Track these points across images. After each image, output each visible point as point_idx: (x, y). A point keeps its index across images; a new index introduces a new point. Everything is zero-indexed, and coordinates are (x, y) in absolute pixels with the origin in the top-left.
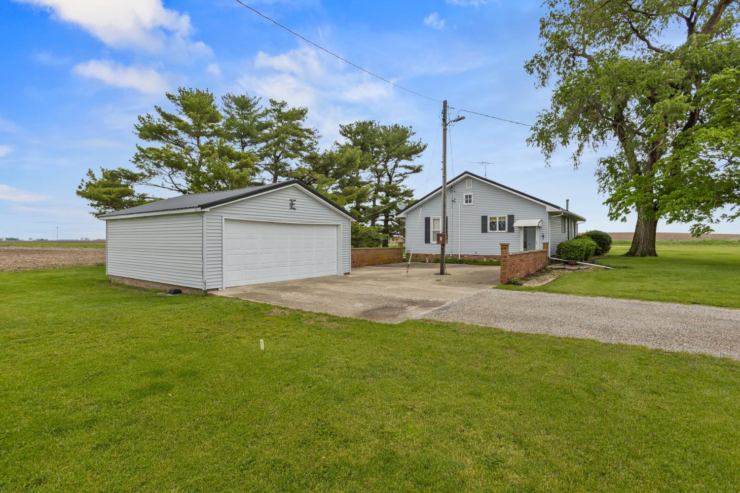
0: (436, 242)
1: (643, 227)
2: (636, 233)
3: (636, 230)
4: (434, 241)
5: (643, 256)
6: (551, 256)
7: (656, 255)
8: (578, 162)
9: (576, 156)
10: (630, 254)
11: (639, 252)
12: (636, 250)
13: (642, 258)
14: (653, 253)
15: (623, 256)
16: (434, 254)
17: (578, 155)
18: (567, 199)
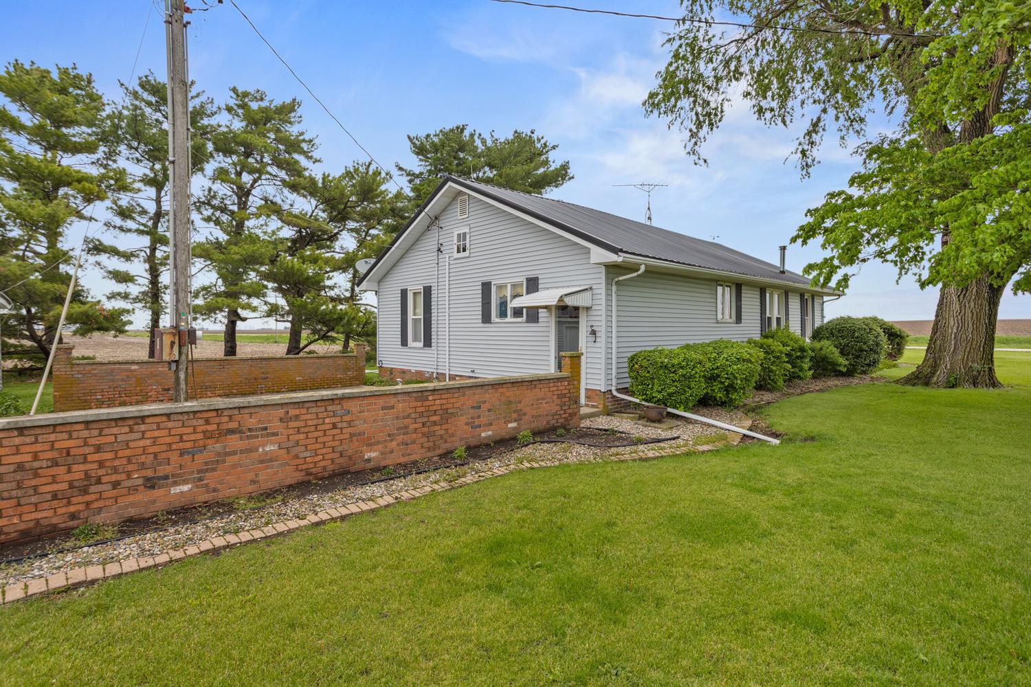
0: (421, 344)
1: (956, 306)
2: (936, 323)
3: (937, 316)
4: (415, 339)
5: (953, 386)
6: (618, 390)
7: (994, 383)
8: (809, 161)
9: (806, 147)
10: (917, 377)
11: (940, 375)
12: (935, 367)
13: (948, 391)
14: (986, 377)
15: (897, 382)
16: (413, 370)
17: (812, 143)
18: (782, 245)
